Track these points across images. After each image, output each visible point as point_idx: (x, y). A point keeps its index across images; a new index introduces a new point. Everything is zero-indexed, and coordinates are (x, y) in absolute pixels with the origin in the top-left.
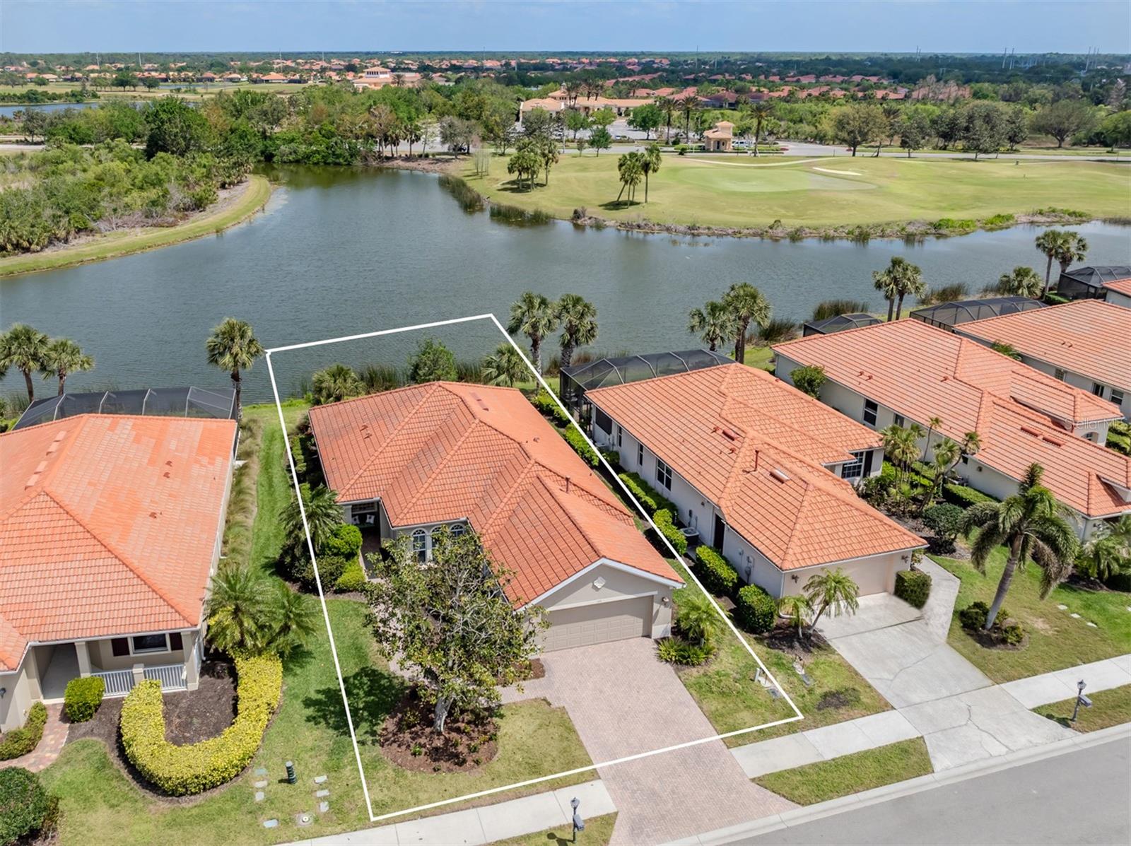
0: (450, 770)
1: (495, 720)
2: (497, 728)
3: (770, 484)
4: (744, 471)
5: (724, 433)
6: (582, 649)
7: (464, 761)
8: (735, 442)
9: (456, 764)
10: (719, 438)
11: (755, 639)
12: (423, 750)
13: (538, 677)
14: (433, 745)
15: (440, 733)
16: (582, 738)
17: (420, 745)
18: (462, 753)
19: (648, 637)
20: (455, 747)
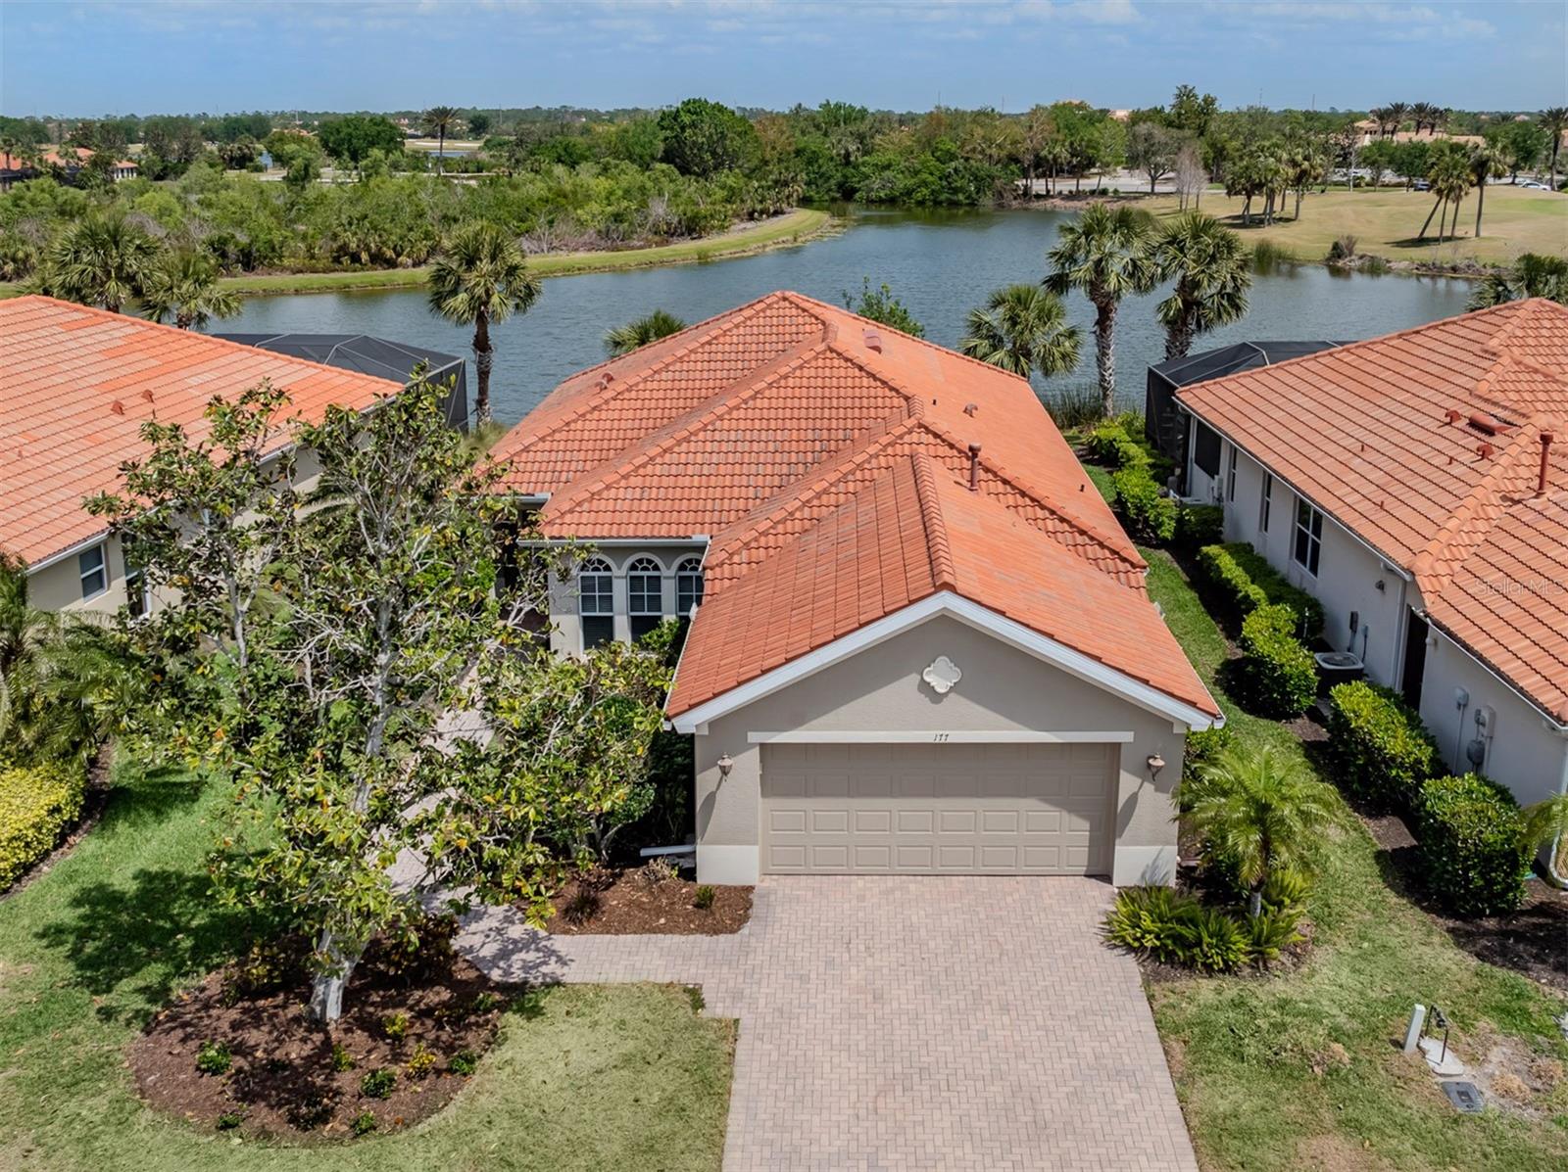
0: (264, 1134)
1: (511, 1019)
2: (495, 1039)
5: (1472, 424)
7: (324, 1116)
8: (1496, 438)
9: (294, 1119)
10: (1455, 435)
11: (1450, 931)
12: (239, 1062)
13: (715, 931)
14: (278, 1055)
15: (318, 1024)
16: (735, 1121)
17: (240, 1049)
18: (337, 1093)
19: (1107, 878)
20: (335, 1067)
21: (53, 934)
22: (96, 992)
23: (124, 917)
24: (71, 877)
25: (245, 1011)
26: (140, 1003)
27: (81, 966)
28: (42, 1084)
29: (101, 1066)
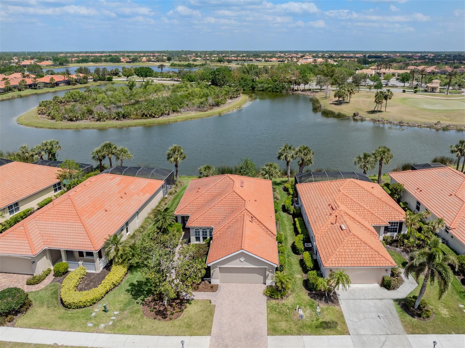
0: (159, 320)
1: (187, 305)
2: (186, 307)
3: (338, 230)
4: (331, 223)
5: (332, 207)
6: (237, 284)
7: (166, 317)
8: (334, 211)
9: (163, 318)
10: (329, 208)
12: (155, 310)
13: (213, 292)
14: (160, 309)
15: (164, 305)
16: (214, 318)
17: (155, 308)
18: (167, 314)
19: (265, 284)
20: (166, 311)
21: (128, 291)
22: (135, 300)
23: (136, 288)
24: (128, 282)
25: (155, 303)
26: (141, 301)
27: (133, 296)
28: (132, 313)
29: (138, 310)
